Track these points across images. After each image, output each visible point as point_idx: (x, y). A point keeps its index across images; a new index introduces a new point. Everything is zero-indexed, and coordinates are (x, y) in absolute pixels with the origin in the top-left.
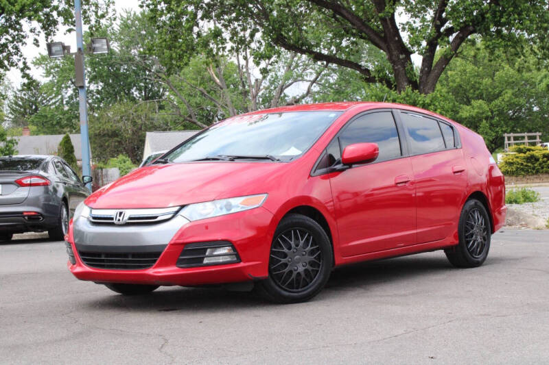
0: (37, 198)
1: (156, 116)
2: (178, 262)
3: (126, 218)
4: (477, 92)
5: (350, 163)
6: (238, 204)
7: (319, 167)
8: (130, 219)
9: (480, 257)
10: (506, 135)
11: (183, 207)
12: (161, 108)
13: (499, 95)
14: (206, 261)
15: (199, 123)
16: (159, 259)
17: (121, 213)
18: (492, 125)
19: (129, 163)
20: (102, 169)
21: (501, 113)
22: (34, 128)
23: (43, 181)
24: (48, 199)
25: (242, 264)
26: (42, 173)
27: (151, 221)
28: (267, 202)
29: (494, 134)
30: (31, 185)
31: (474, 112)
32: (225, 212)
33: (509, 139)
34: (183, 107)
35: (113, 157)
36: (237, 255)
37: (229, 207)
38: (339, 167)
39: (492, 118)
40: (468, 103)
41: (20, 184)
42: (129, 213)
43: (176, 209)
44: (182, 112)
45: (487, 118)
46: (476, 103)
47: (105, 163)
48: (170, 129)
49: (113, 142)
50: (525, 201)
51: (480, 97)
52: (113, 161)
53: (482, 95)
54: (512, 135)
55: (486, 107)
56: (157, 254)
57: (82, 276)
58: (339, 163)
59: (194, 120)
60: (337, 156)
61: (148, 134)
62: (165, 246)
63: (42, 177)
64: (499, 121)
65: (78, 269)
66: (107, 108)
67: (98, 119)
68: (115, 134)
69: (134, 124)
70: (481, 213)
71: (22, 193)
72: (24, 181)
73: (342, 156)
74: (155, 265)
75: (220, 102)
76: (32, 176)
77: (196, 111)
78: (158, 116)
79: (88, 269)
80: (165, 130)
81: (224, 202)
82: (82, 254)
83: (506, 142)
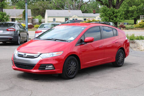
0: (12, 34)
1: (49, 5)
2: (39, 69)
3: (26, 56)
4: (134, 4)
5: (86, 42)
6: (55, 54)
7: (78, 43)
8: (27, 56)
9: (121, 64)
10: (141, 16)
11: (41, 54)
12: (50, 3)
13: (140, 4)
14: (46, 69)
15: (60, 8)
16: (34, 68)
17: (25, 54)
18: (137, 13)
19: (41, 17)
20: (34, 18)
21: (140, 9)
22: (17, 6)
23: (13, 30)
24: (15, 34)
25: (55, 70)
26: (13, 28)
27: (33, 57)
28: (63, 54)
29: (138, 15)
30: (10, 31)
31: (133, 9)
32: (52, 56)
33: (141, 17)
34: (56, 3)
35: (37, 15)
36: (54, 68)
37: (53, 55)
38: (83, 43)
39: (138, 11)
40: (131, 6)
41: (7, 30)
42: (27, 54)
43: (39, 54)
44: (56, 4)
45: (136, 11)
46: (133, 6)
47: (35, 17)
48: (52, 9)
49: (37, 11)
50: (141, 39)
51: (135, 5)
52: (37, 17)
53: (135, 4)
54: (142, 16)
55: (136, 7)
56: (34, 66)
57: (15, 69)
58: (84, 42)
59: (59, 7)
60: (83, 40)
61: (46, 10)
62: (35, 64)
63: (14, 29)
64: (139, 12)
65: (14, 68)
66: (36, 2)
67: (34, 5)
68: (38, 9)
69: (43, 7)
70: (122, 53)
71: (8, 33)
72: (9, 30)
73: (84, 40)
74: (33, 69)
75: (66, 2)
76: (11, 28)
77: (59, 4)
78: (50, 5)
79: (17, 68)
80: (51, 9)
81: (52, 53)
82: (15, 64)
83: (141, 18)
